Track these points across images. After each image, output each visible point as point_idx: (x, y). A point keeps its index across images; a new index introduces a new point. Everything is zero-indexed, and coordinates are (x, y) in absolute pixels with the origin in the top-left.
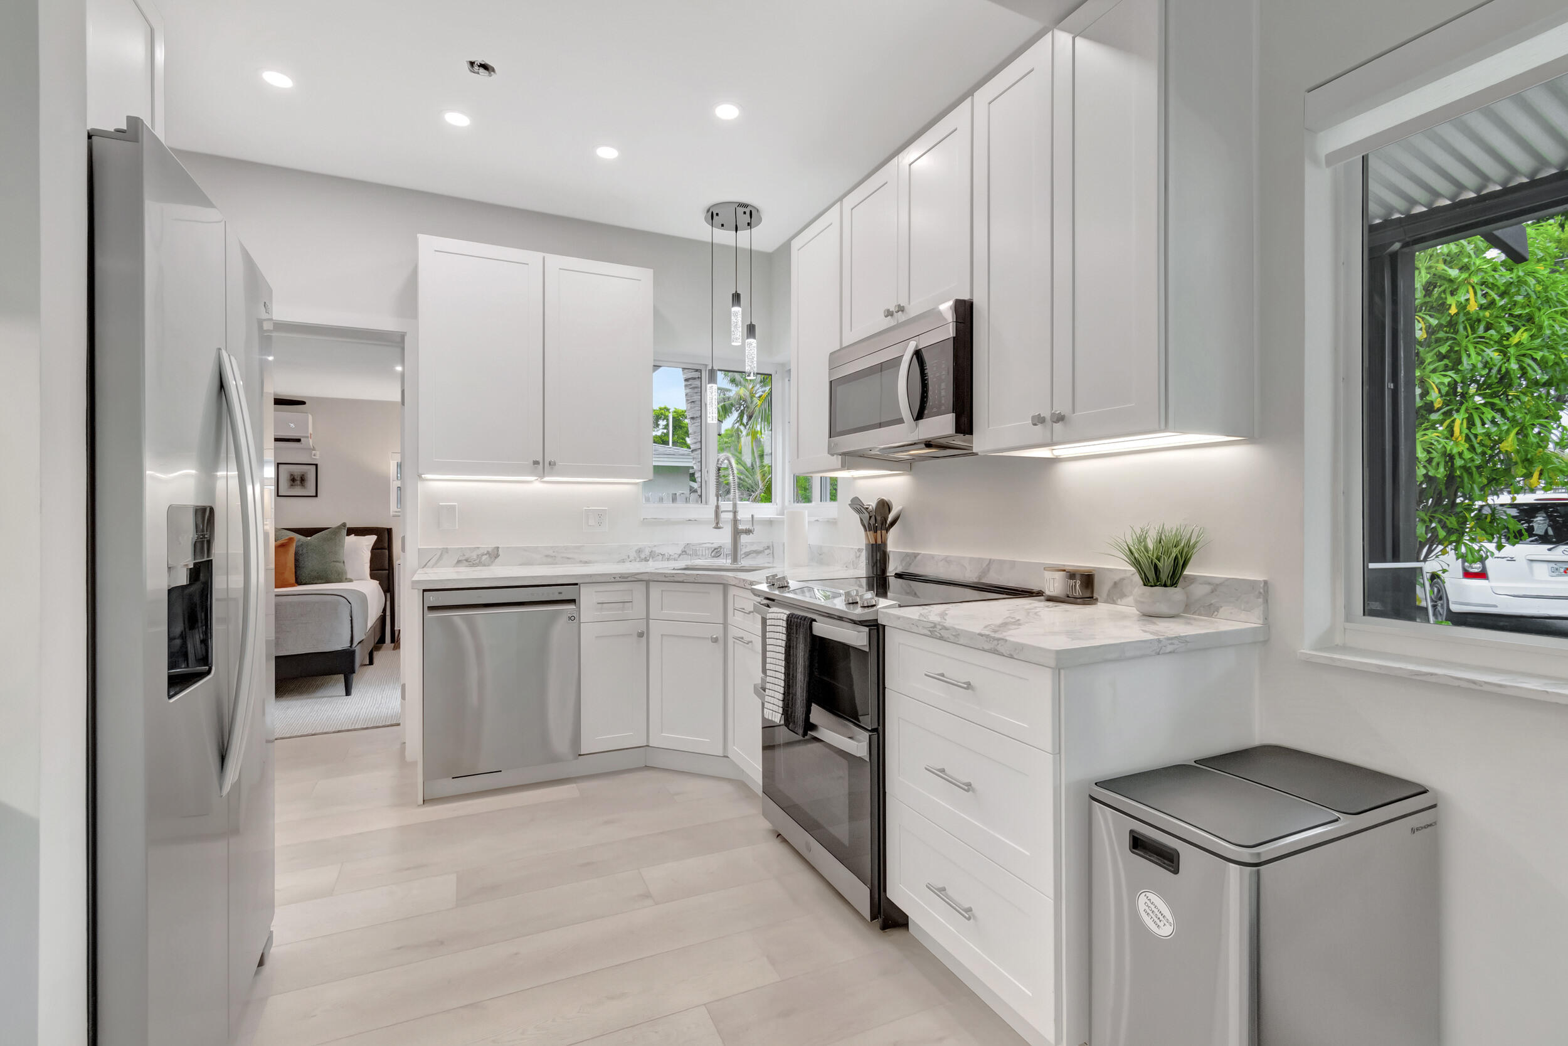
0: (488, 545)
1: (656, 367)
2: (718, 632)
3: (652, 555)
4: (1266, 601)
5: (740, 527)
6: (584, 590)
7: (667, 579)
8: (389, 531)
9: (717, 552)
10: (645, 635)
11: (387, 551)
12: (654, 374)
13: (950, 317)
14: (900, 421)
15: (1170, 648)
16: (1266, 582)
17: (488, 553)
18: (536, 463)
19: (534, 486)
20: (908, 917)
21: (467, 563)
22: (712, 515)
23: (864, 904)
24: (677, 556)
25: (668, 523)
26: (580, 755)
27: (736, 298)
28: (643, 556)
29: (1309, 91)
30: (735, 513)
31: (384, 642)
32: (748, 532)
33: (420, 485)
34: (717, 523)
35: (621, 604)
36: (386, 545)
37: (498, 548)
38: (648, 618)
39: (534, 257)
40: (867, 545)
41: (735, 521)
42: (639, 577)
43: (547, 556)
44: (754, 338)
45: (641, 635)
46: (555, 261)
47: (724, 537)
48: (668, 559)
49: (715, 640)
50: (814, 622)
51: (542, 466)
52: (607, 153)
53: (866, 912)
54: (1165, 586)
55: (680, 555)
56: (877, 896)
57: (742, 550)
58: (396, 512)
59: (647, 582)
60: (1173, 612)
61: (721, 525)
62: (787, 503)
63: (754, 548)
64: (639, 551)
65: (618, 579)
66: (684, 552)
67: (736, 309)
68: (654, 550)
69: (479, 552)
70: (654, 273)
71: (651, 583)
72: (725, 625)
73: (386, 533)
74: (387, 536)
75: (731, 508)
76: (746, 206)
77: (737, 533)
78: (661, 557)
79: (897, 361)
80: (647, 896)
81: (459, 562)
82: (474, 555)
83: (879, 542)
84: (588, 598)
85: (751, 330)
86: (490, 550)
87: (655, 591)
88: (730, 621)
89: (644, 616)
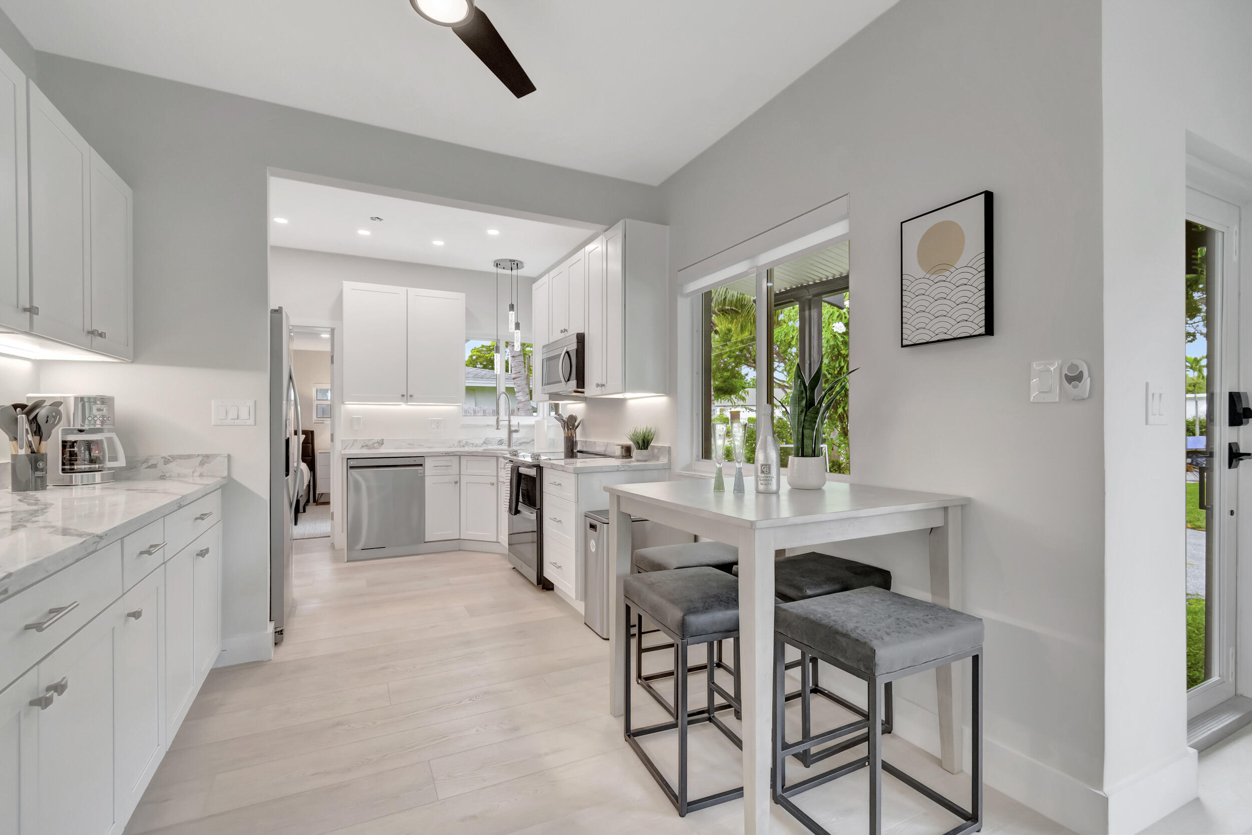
0: (378, 438)
1: (467, 341)
2: (494, 480)
3: (467, 444)
4: (670, 454)
5: (512, 429)
6: (427, 459)
7: (469, 454)
8: (312, 432)
9: (501, 442)
10: (458, 483)
11: (311, 445)
12: (466, 344)
13: (575, 340)
14: (560, 382)
15: (623, 469)
16: (669, 447)
17: (378, 442)
18: (403, 396)
19: (403, 407)
20: (553, 584)
21: (366, 448)
22: (495, 423)
23: (534, 579)
24: (481, 445)
25: (475, 426)
26: (425, 542)
27: (512, 307)
28: (462, 444)
29: (679, 271)
30: (509, 421)
31: (309, 502)
32: (516, 431)
33: (342, 406)
34: (498, 427)
35: (446, 467)
36: (310, 441)
37: (383, 440)
38: (460, 474)
39: (401, 290)
40: (564, 437)
41: (510, 426)
42: (455, 453)
43: (409, 444)
44: (519, 330)
45: (456, 483)
46: (413, 291)
47: (503, 434)
48: (476, 446)
49: (493, 484)
50: (520, 468)
51: (407, 397)
52: (438, 243)
53: (535, 582)
54: (641, 449)
55: (482, 444)
56: (540, 575)
57: (513, 440)
58: (317, 420)
59: (460, 456)
60: (644, 459)
61: (499, 427)
62: (545, 416)
63: (525, 440)
64: (460, 442)
65: (444, 454)
66: (485, 443)
67: (511, 312)
68: (468, 441)
69: (372, 442)
70: (466, 295)
71: (462, 457)
72: (497, 476)
73: (310, 433)
74: (310, 435)
75: (507, 419)
76: (514, 261)
77: (510, 432)
78: (471, 445)
79: (560, 355)
80: (450, 584)
81: (362, 446)
82: (370, 443)
83: (570, 435)
84: (429, 464)
85: (517, 326)
86: (378, 440)
87: (464, 460)
88: (500, 475)
89: (458, 473)
